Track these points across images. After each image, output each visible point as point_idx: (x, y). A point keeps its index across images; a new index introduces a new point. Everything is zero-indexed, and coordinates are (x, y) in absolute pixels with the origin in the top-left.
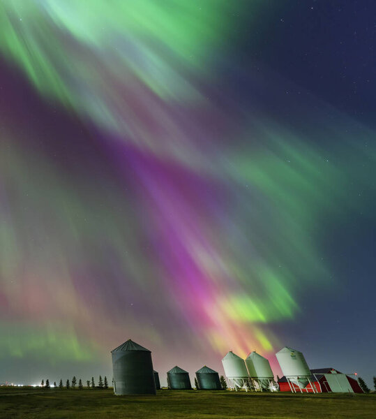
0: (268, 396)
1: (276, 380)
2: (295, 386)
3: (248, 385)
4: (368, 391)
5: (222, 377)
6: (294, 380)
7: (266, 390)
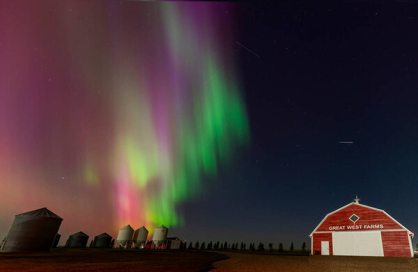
0: (137, 251)
1: (146, 243)
2: (155, 246)
4: (185, 248)
5: (114, 240)
6: (156, 243)
7: (137, 248)
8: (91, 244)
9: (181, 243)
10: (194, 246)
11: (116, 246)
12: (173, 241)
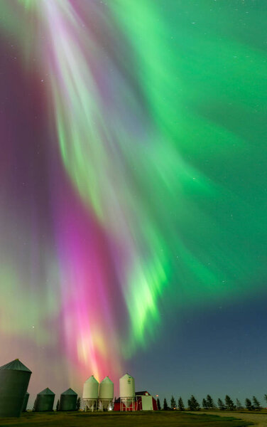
0: (105, 415)
1: (114, 401)
2: (124, 406)
3: (95, 406)
4: (160, 408)
5: (79, 399)
6: (125, 401)
7: (105, 410)
8: (57, 407)
9: (154, 400)
10: (169, 405)
11: (82, 408)
12: (143, 397)
